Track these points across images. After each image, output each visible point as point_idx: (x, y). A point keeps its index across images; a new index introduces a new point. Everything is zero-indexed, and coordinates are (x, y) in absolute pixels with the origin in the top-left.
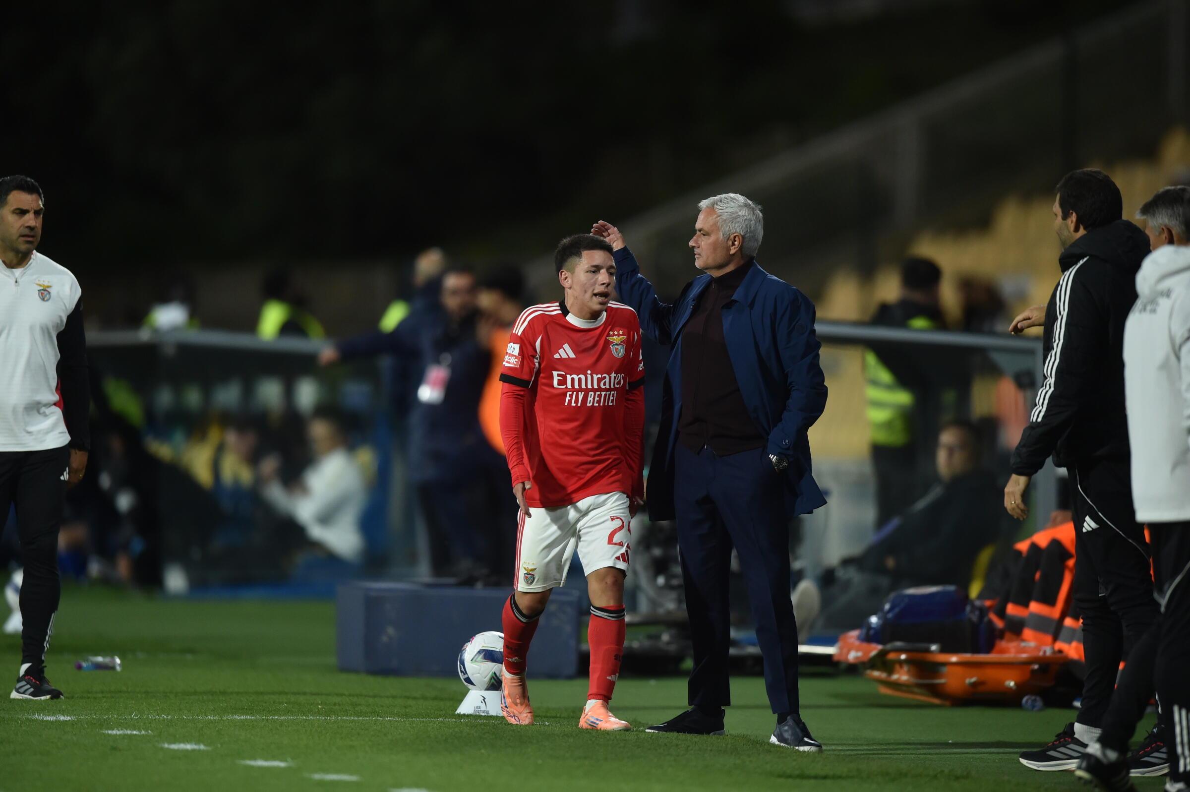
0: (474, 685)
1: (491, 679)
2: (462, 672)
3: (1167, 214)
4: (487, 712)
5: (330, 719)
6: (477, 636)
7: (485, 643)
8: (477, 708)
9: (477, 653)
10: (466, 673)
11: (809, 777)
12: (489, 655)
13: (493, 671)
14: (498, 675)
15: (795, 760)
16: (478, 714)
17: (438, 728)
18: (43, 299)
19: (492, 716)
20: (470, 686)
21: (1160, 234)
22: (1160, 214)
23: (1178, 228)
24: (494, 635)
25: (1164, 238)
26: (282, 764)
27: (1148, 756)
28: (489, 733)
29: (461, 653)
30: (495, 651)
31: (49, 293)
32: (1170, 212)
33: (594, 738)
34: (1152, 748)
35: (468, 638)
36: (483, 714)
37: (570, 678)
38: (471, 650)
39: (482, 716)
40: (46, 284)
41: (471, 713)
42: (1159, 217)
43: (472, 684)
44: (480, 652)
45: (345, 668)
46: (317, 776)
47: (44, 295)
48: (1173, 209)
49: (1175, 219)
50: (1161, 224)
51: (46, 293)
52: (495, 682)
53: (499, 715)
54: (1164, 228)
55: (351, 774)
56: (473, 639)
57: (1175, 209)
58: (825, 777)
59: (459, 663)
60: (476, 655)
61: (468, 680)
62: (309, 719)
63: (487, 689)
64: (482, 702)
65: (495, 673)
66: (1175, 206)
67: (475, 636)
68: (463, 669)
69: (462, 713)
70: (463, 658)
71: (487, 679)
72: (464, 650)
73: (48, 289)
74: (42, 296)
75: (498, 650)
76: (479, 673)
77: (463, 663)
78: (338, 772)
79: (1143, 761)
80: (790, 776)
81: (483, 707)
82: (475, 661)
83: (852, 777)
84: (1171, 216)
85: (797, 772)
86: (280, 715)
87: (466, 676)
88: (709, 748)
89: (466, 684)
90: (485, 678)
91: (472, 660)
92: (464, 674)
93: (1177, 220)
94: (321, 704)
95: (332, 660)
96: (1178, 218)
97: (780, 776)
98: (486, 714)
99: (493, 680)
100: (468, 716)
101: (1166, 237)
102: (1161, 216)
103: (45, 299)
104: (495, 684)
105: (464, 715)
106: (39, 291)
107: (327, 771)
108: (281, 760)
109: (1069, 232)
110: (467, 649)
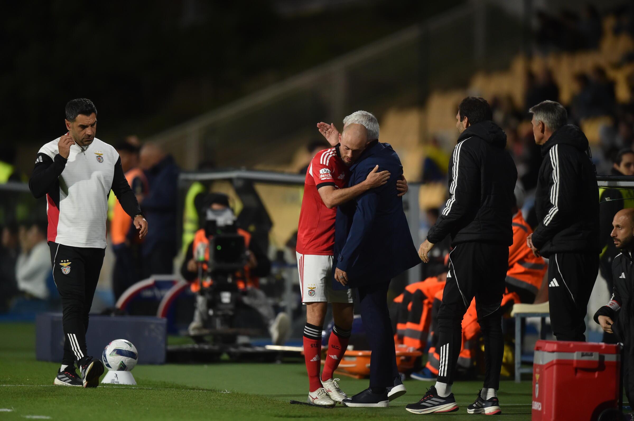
0: (111, 368)
1: (120, 365)
2: (104, 361)
3: (544, 116)
4: (118, 382)
5: (34, 386)
6: (113, 342)
7: (117, 346)
8: (113, 380)
9: (113, 351)
10: (107, 361)
11: (291, 417)
12: (119, 352)
13: (121, 360)
14: (124, 362)
15: (283, 408)
16: (113, 383)
17: (92, 391)
18: (100, 162)
19: (121, 385)
20: (109, 369)
21: (538, 125)
22: (540, 115)
23: (548, 124)
24: (122, 342)
25: (540, 128)
26: (9, 410)
27: (425, 402)
28: (119, 393)
29: (104, 351)
30: (123, 350)
31: (102, 158)
32: (545, 115)
33: (176, 396)
34: (427, 398)
35: (108, 343)
36: (116, 383)
37: (161, 364)
38: (109, 349)
39: (115, 384)
40: (100, 153)
41: (109, 383)
42: (539, 116)
43: (110, 367)
44: (114, 350)
45: (40, 359)
46: (28, 417)
47: (100, 159)
48: (547, 114)
49: (547, 120)
50: (539, 120)
51: (101, 158)
52: (122, 366)
53: (124, 384)
54: (541, 122)
55: (47, 416)
56: (111, 343)
57: (548, 114)
58: (300, 417)
59: (103, 356)
60: (112, 352)
61: (108, 365)
62: (22, 386)
63: (118, 370)
64: (115, 377)
65: (122, 362)
66: (548, 112)
67: (112, 342)
68: (105, 360)
69: (104, 383)
70: (105, 353)
71: (118, 365)
72: (106, 349)
73: (101, 156)
74: (99, 160)
75: (124, 349)
76: (114, 362)
77: (105, 356)
78: (39, 414)
79: (422, 405)
80: (281, 416)
81: (116, 380)
82: (112, 355)
83: (314, 417)
84: (545, 117)
85: (284, 414)
86: (6, 384)
87: (107, 363)
88: (238, 401)
89: (107, 367)
90: (117, 364)
91: (110, 355)
92: (106, 362)
93: (548, 120)
94: (28, 378)
95: (33, 355)
96: (549, 119)
97: (275, 416)
98: (117, 383)
99: (121, 365)
100: (108, 384)
101: (541, 127)
102: (540, 116)
103: (101, 161)
104: (123, 367)
105: (106, 384)
106: (97, 157)
107: (33, 414)
108: (8, 409)
109: (463, 128)
110: (108, 349)
